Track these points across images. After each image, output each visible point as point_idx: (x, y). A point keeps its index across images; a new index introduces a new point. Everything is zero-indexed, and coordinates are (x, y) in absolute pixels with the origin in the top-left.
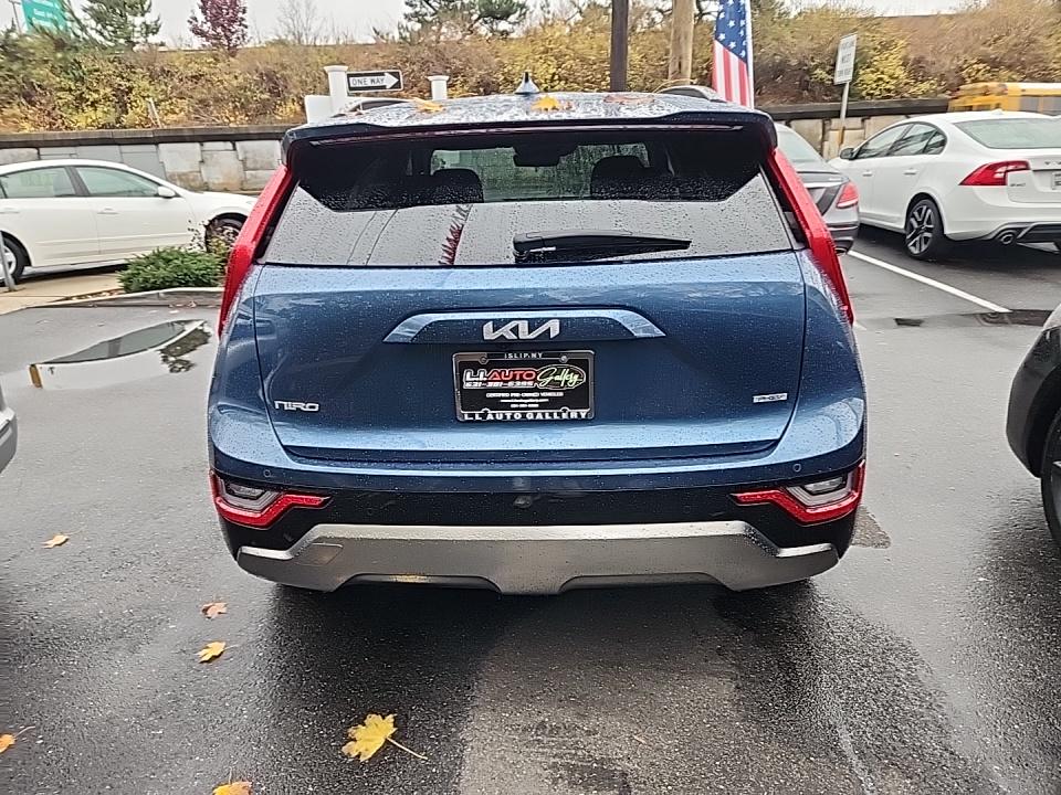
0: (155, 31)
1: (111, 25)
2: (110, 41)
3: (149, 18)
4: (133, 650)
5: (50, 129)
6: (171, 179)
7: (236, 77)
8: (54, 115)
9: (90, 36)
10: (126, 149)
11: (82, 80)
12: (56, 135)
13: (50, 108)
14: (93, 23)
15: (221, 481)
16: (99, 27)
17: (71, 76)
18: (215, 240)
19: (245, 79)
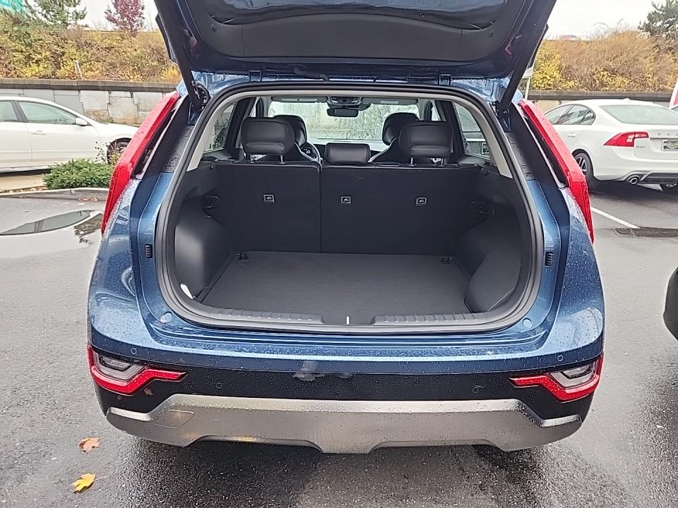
0: (83, 17)
1: (53, 11)
2: (52, 21)
3: (79, 9)
4: (20, 480)
5: (7, 76)
6: (87, 114)
7: (135, 50)
8: (9, 67)
9: (38, 18)
10: (57, 92)
11: (30, 45)
12: (11, 81)
13: (7, 62)
14: (40, 9)
15: (96, 355)
16: (44, 12)
17: (23, 42)
18: (113, 156)
19: (142, 52)
